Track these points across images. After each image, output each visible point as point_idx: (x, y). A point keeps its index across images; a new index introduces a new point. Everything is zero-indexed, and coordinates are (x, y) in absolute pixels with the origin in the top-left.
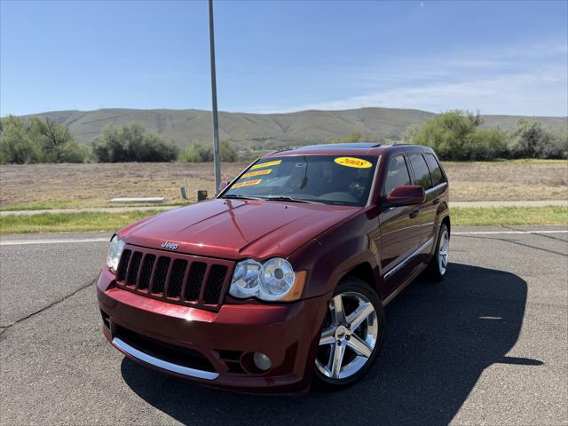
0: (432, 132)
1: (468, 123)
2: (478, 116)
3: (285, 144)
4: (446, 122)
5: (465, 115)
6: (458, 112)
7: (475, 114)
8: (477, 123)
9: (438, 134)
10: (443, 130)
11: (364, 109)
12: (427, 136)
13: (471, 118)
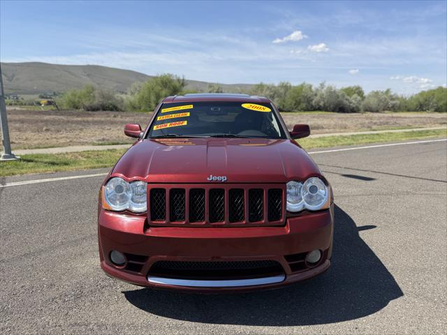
0: (153, 89)
1: (178, 85)
2: (183, 80)
3: (12, 92)
4: (162, 82)
5: (175, 78)
6: (170, 75)
7: (181, 78)
8: (183, 85)
9: (157, 91)
10: (160, 88)
11: (88, 66)
12: (150, 93)
13: (179, 80)
